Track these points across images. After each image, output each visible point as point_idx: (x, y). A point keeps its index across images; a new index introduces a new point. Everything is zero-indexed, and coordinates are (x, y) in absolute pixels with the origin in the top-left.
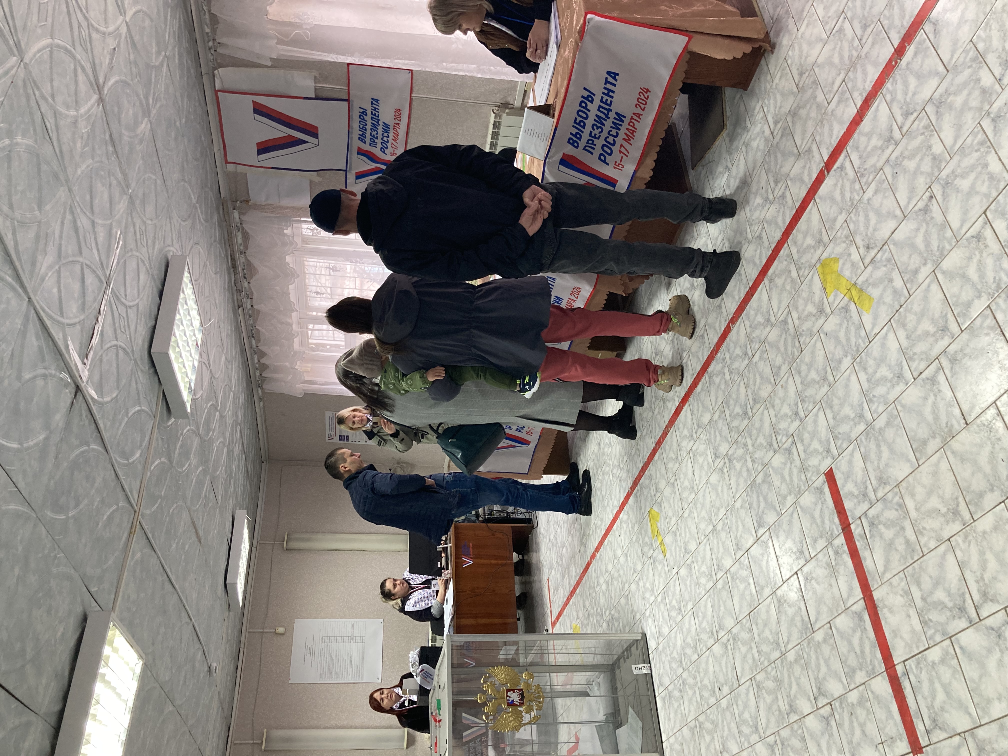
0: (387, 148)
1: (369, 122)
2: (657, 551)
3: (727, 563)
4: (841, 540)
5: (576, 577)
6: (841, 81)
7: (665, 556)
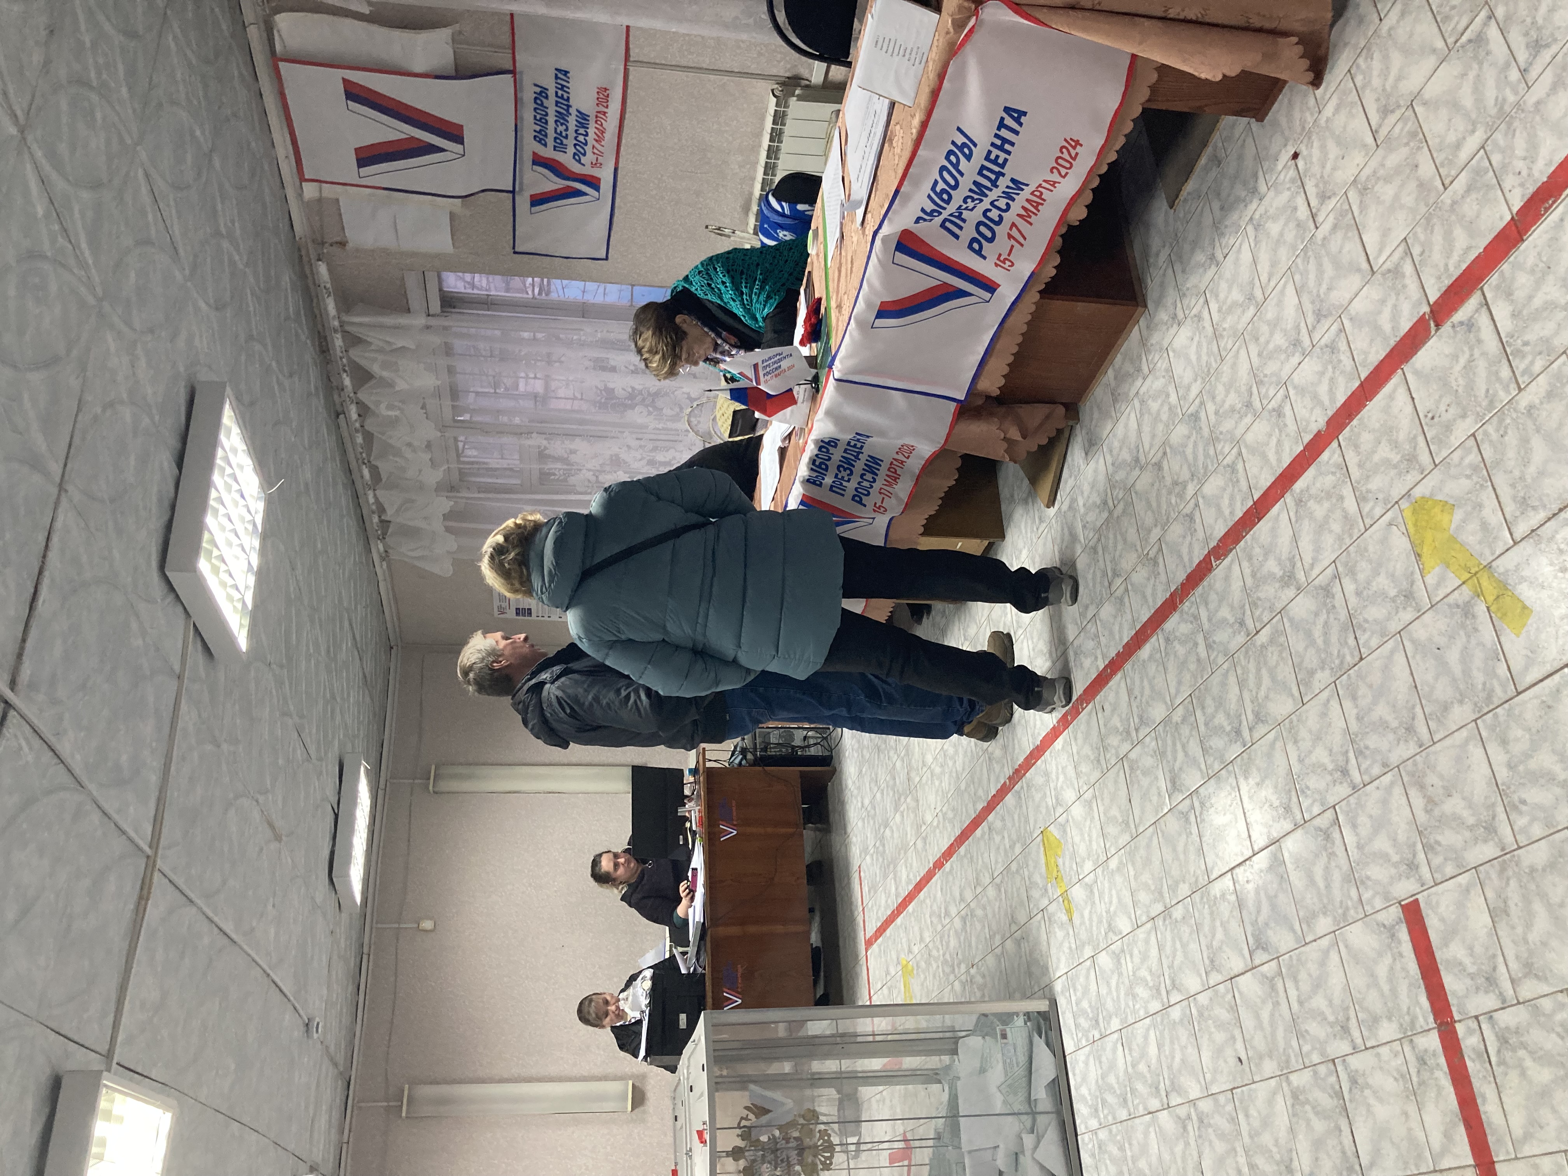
0: (584, 155)
1: (552, 111)
2: (1054, 904)
3: (1193, 983)
4: (1432, 1042)
5: (908, 883)
6: (1476, 147)
7: (1071, 920)
